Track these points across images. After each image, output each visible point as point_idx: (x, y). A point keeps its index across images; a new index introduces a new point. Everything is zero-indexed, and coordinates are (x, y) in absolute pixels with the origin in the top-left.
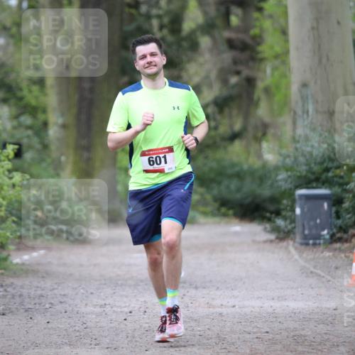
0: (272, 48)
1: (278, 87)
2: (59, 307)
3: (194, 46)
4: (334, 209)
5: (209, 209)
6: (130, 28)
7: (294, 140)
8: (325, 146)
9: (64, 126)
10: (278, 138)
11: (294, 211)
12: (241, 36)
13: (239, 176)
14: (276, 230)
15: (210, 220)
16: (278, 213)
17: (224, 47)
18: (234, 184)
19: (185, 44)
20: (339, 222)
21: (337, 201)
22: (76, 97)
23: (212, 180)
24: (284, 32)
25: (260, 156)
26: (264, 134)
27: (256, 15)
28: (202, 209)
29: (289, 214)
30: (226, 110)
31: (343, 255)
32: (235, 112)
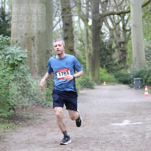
0: (129, 51)
1: (130, 59)
2: (89, 101)
3: (114, 51)
4: (141, 82)
5: (117, 82)
6: (102, 47)
7: (134, 69)
8: (139, 70)
9: (89, 67)
10: (131, 68)
11: (133, 82)
12: (123, 49)
13: (123, 76)
14: (130, 86)
15: (118, 84)
16: (131, 83)
17: (120, 51)
18: (122, 77)
19: (112, 51)
20: (142, 84)
21: (142, 80)
22: (91, 61)
23: (118, 77)
24: (131, 48)
25: (127, 72)
26: (128, 68)
27: (126, 45)
28: (116, 82)
29: (133, 83)
30: (120, 63)
31: (143, 91)
32: (122, 63)
